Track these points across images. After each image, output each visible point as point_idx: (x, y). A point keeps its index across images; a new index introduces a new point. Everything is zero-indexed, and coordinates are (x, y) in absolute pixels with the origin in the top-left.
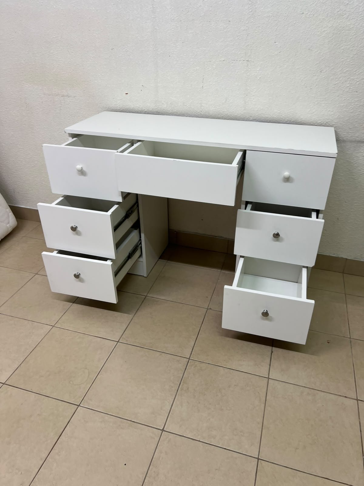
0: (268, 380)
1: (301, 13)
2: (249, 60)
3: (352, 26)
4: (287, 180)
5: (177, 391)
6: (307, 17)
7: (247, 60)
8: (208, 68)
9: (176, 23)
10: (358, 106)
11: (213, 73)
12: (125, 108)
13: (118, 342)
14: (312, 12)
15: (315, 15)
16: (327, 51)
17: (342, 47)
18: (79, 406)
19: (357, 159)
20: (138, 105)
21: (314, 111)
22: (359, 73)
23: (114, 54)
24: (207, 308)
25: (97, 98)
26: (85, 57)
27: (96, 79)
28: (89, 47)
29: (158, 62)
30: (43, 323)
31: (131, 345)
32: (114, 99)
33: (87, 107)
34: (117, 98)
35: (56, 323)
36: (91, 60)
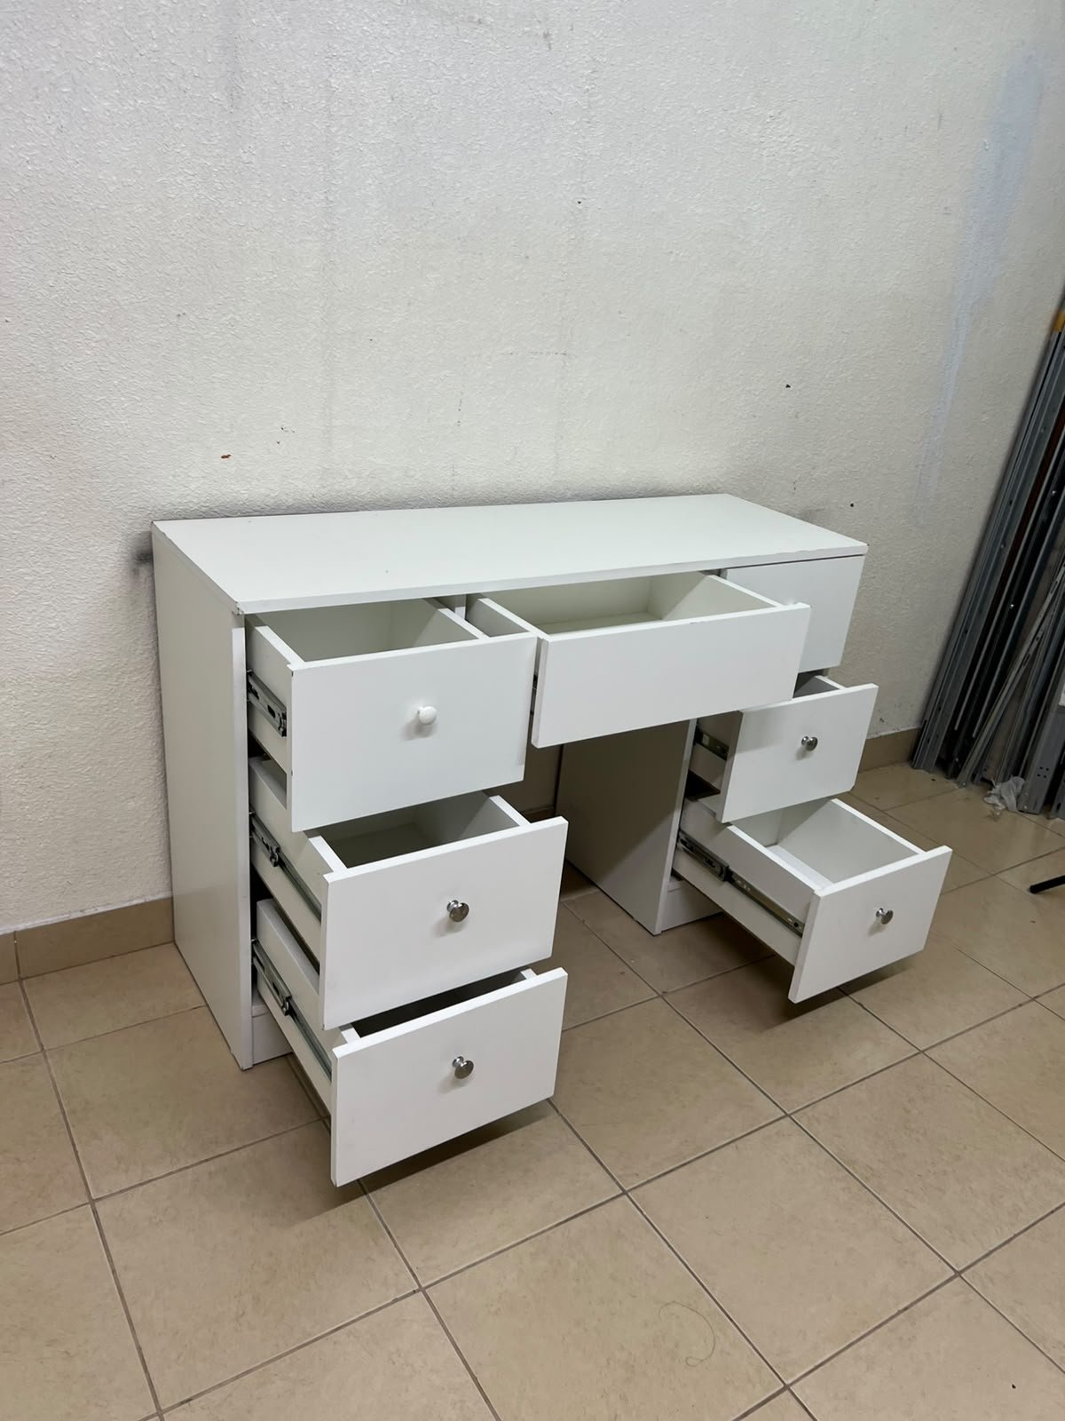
0: (926, 1055)
2: (569, 352)
5: (865, 1187)
7: (563, 352)
8: (474, 373)
9: (394, 251)
10: (757, 444)
11: (485, 385)
12: (218, 503)
13: (625, 1193)
15: (691, 258)
18: (787, 1388)
20: (263, 490)
22: (759, 378)
23: (185, 330)
24: (659, 996)
25: (109, 481)
26: (65, 341)
27: (107, 416)
28: (83, 306)
29: (335, 356)
30: (380, 1309)
31: (659, 1177)
32: (178, 478)
33: (63, 516)
34: (190, 474)
35: (414, 1275)
36: (89, 352)
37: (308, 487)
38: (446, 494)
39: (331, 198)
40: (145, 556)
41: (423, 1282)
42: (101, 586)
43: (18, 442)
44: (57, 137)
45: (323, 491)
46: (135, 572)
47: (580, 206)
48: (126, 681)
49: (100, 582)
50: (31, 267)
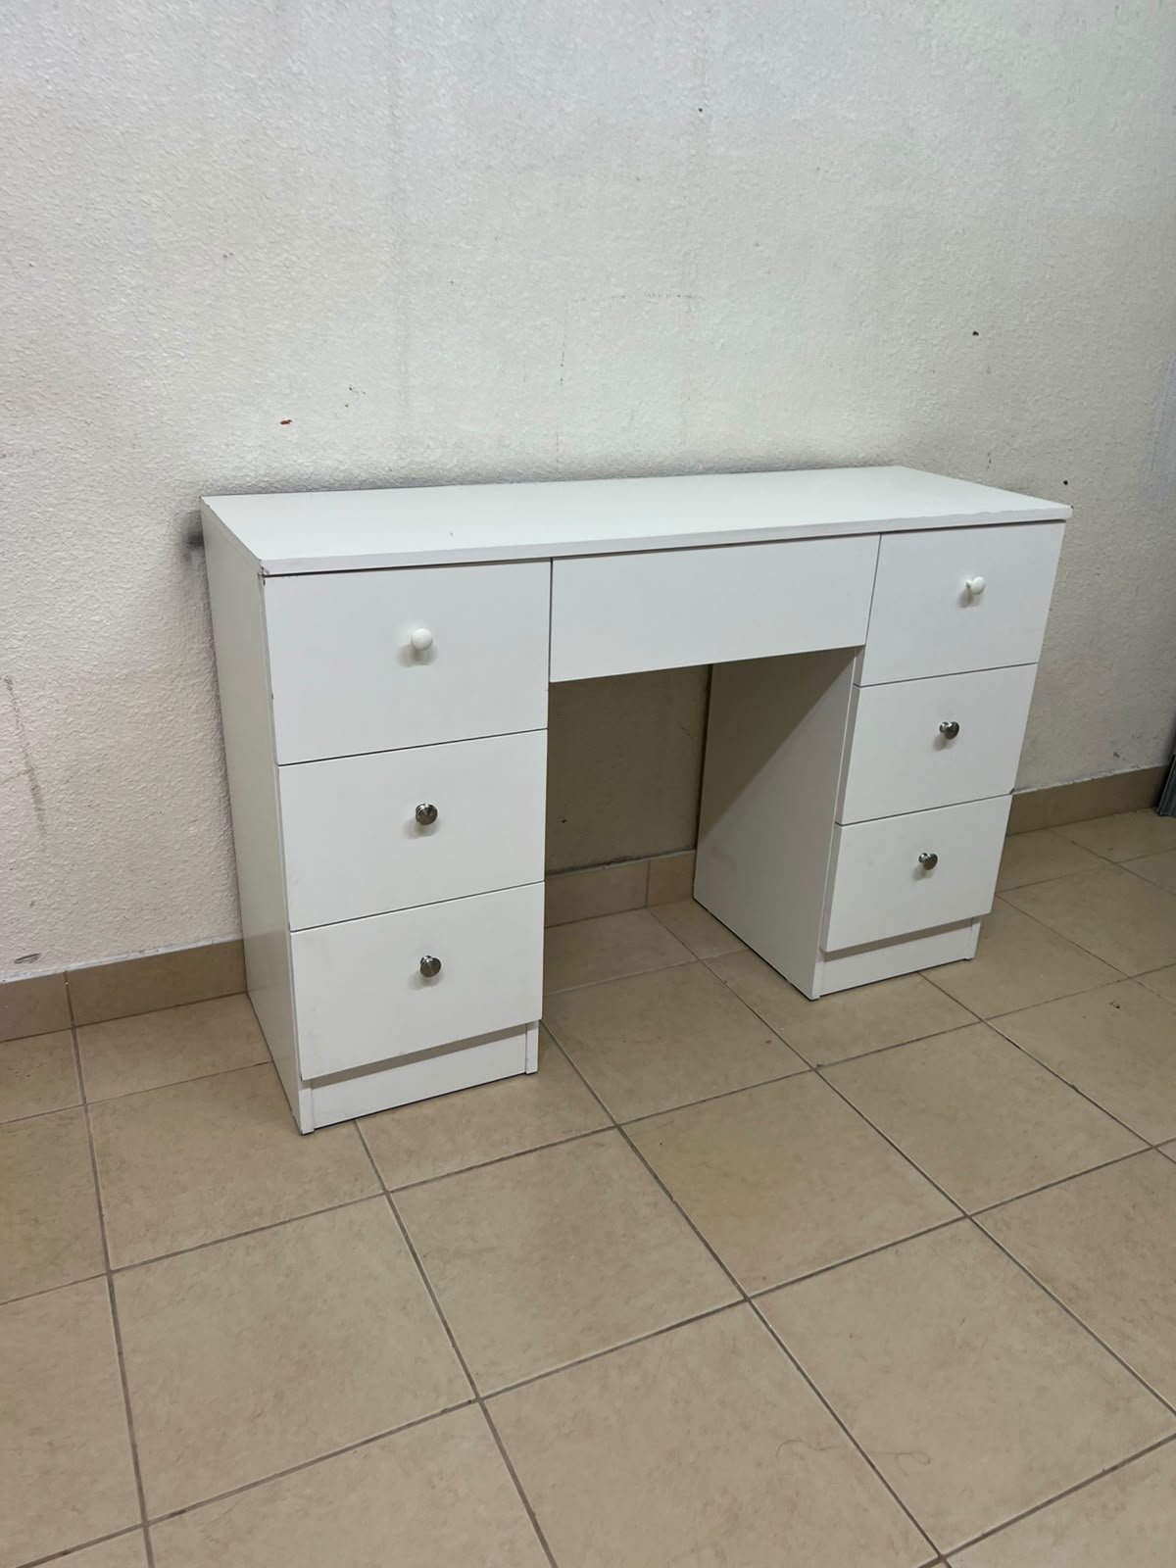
0: (1159, 1151)
1: (815, 167)
2: (694, 293)
4: (970, 597)
7: (687, 294)
8: (579, 321)
9: (475, 175)
10: (938, 406)
11: (592, 335)
12: (278, 478)
13: (747, 1300)
20: (330, 463)
23: (233, 274)
24: (812, 1069)
25: (153, 451)
26: (97, 288)
27: (148, 375)
28: (116, 247)
29: (410, 303)
30: (426, 1419)
31: (793, 1282)
32: (231, 447)
33: (102, 491)
34: (245, 443)
35: (472, 1383)
36: (124, 300)
37: (384, 458)
38: (548, 466)
39: (397, 113)
40: (196, 539)
41: (482, 1391)
42: (149, 574)
43: (50, 406)
44: (79, 51)
45: (402, 463)
46: (187, 558)
47: (701, 115)
48: (181, 685)
49: (148, 569)
50: (57, 202)
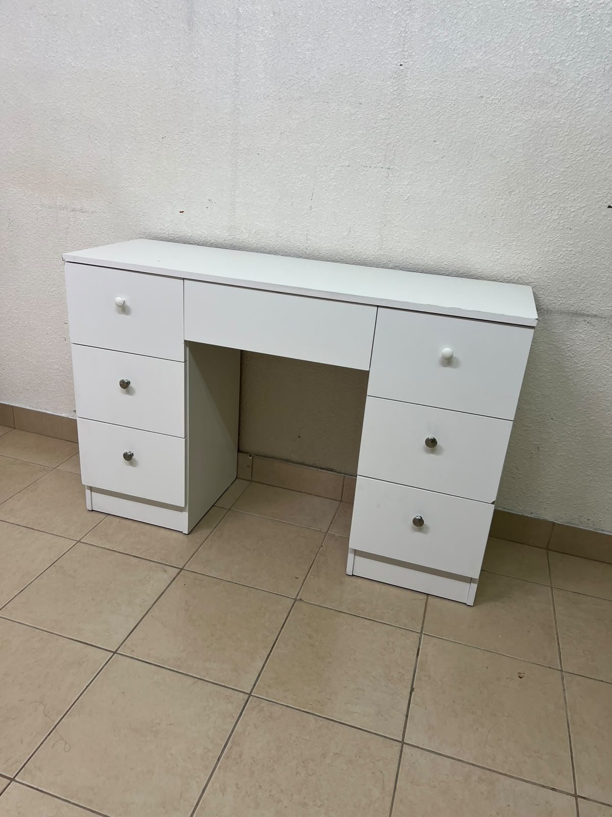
0: (402, 746)
1: (479, 95)
2: (392, 167)
3: (563, 121)
4: (448, 361)
5: (219, 760)
6: (488, 103)
7: (387, 167)
8: (322, 177)
9: (273, 102)
10: (573, 253)
11: (329, 185)
12: (177, 236)
13: (115, 653)
14: (497, 95)
15: (501, 101)
16: (522, 160)
17: (546, 154)
18: (12, 780)
19: (572, 344)
20: (199, 233)
21: (498, 257)
22: (575, 197)
23: (165, 145)
24: (295, 599)
25: (132, 217)
26: (117, 149)
27: (132, 186)
28: (124, 133)
29: (238, 162)
32: (160, 220)
34: (165, 219)
36: (126, 154)
38: (302, 251)
43: (99, 195)
